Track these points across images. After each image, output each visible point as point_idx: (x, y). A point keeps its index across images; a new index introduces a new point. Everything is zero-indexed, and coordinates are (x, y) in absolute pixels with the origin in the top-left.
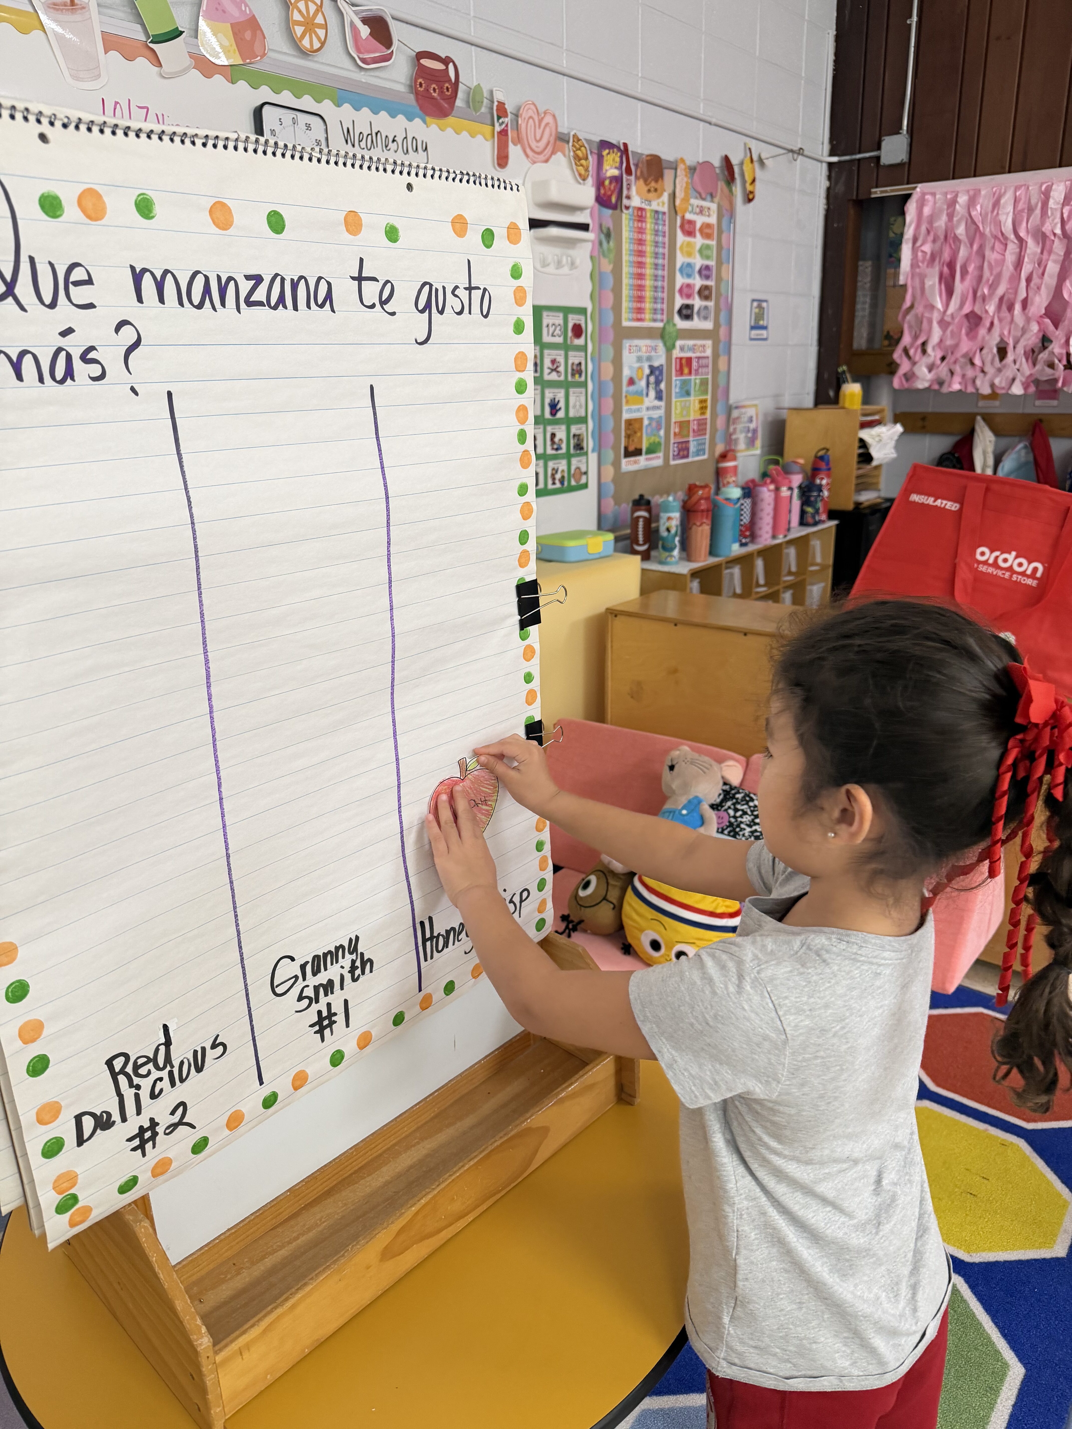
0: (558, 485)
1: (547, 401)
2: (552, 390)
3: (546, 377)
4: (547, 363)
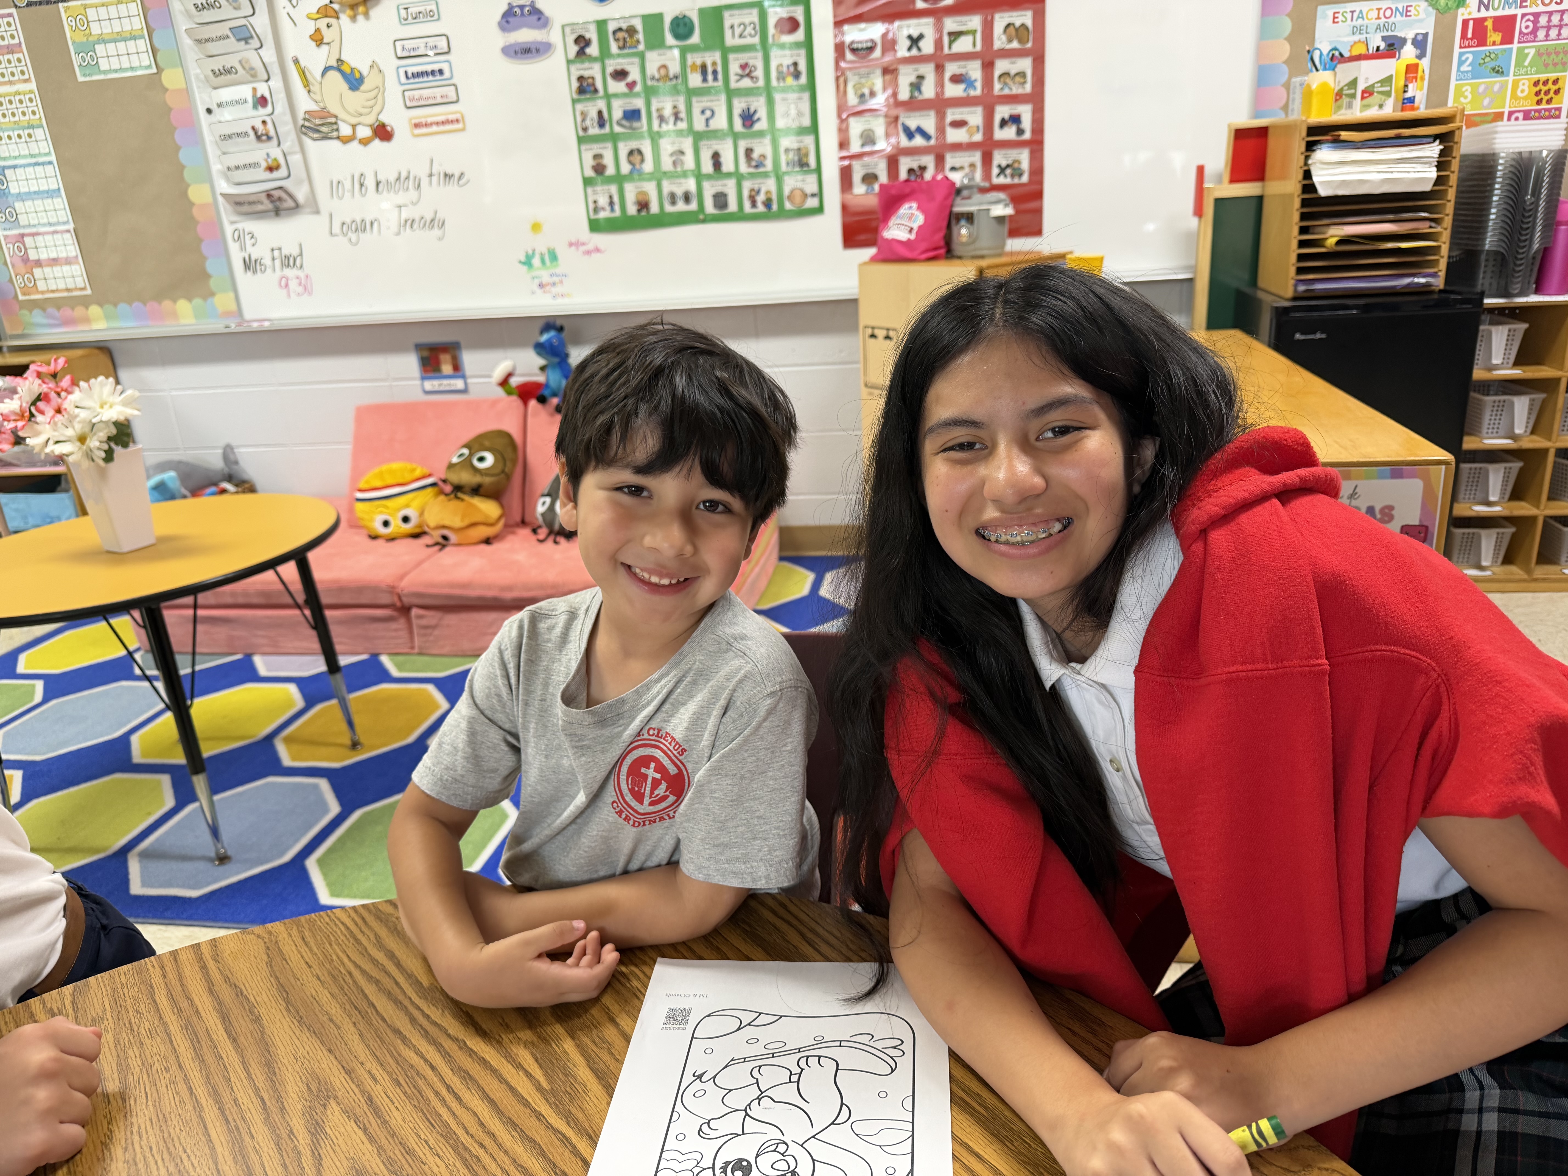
0: (761, 208)
1: (737, 112)
2: (743, 99)
3: (733, 85)
4: (734, 68)
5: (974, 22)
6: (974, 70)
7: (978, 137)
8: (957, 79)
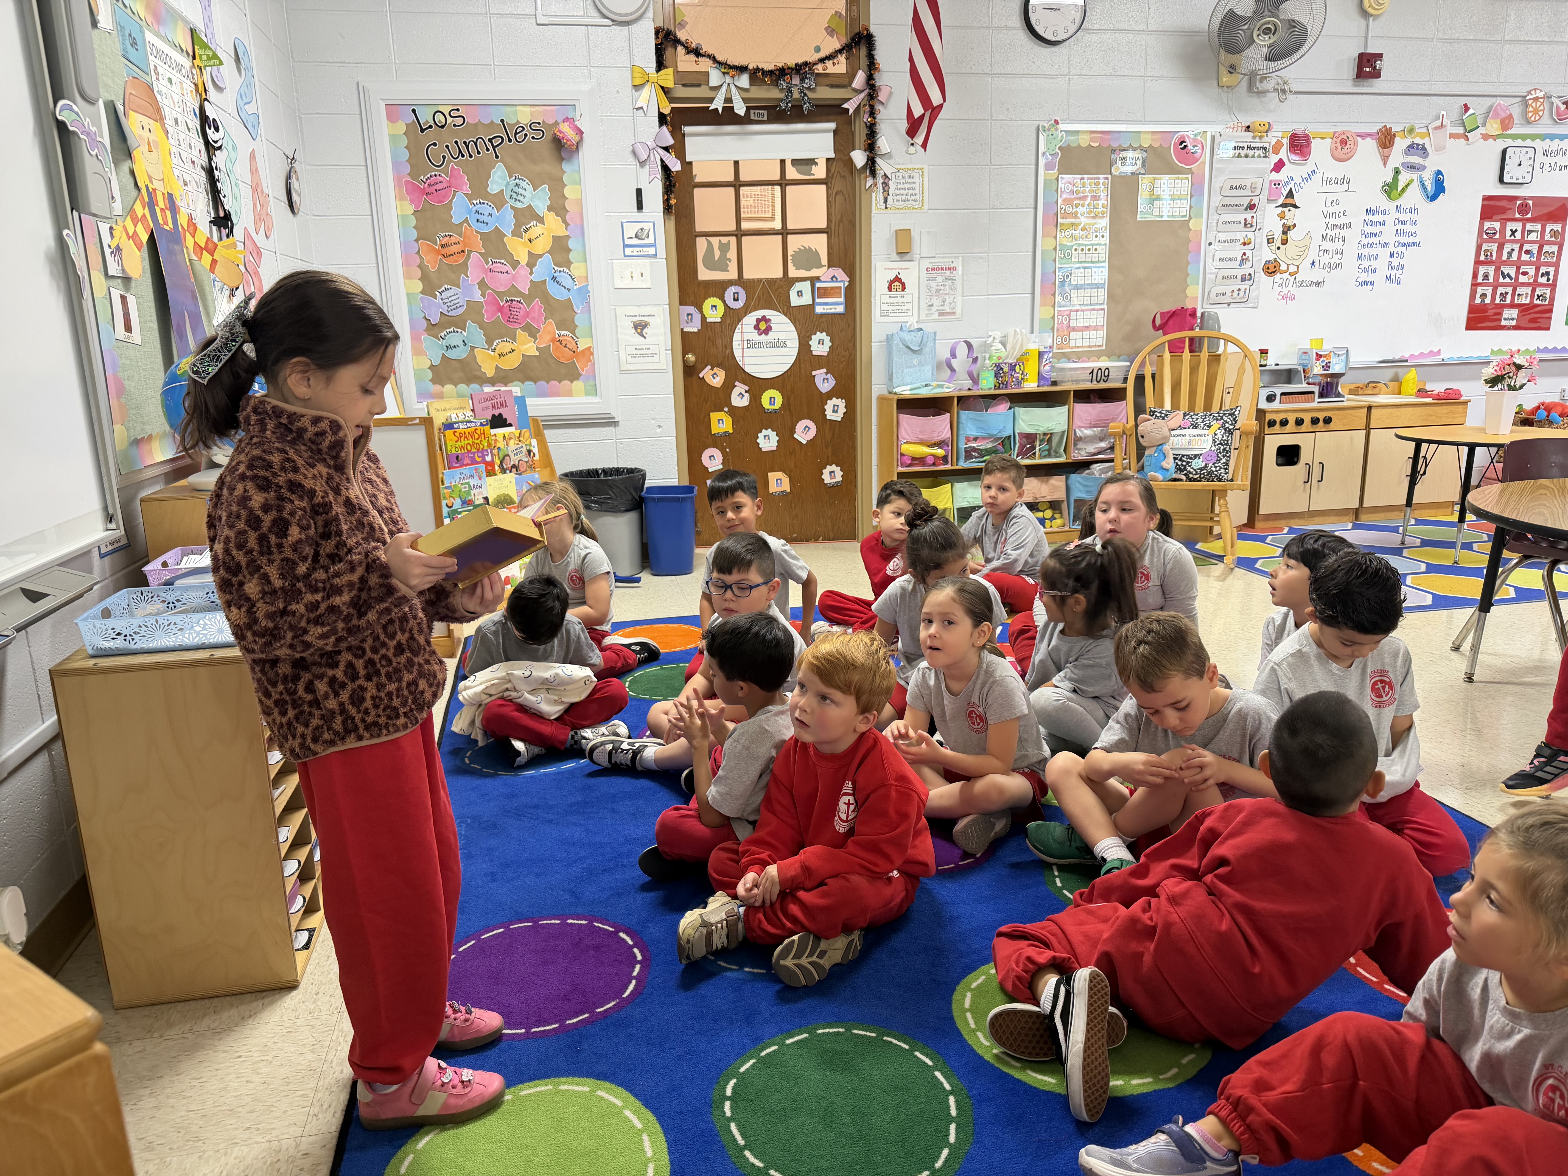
5: (1538, 226)
6: (1535, 248)
7: (1532, 281)
8: (1527, 252)
